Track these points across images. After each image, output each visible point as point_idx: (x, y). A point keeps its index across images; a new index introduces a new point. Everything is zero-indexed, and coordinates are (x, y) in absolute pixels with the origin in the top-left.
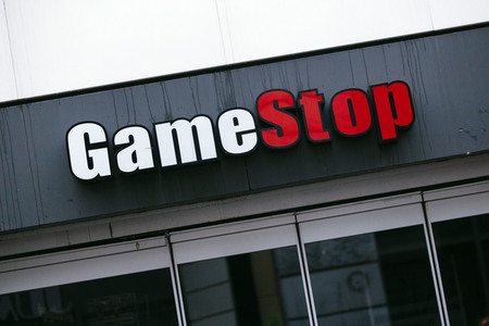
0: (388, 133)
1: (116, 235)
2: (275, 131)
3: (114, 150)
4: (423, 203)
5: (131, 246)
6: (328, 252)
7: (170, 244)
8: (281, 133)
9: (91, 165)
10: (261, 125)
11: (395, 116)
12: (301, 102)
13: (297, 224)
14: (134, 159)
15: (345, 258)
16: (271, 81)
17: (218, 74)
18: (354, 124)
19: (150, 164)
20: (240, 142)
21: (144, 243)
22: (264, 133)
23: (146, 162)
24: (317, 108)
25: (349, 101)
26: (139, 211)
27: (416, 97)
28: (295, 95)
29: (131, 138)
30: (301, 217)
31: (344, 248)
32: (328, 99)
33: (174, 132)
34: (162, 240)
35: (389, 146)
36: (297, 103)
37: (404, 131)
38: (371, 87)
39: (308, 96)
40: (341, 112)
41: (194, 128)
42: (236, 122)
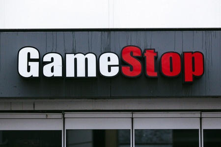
0: (188, 78)
1: (36, 109)
2: (129, 67)
3: (42, 64)
4: (201, 118)
5: (43, 116)
6: (146, 135)
7: (64, 118)
8: (132, 69)
9: (29, 70)
10: (122, 63)
11: (194, 70)
12: (145, 54)
13: (132, 118)
14: (52, 70)
15: (155, 140)
16: (131, 41)
17: (103, 32)
18: (171, 70)
19: (60, 74)
20: (109, 70)
21: (50, 115)
22: (123, 67)
23: (58, 73)
24: (153, 59)
25: (171, 58)
26: (51, 98)
27: (206, 62)
28: (143, 50)
29: (52, 59)
30: (136, 115)
31: (155, 135)
32: (160, 55)
33: (76, 59)
34: (60, 116)
35: (188, 85)
36: (143, 54)
37: (197, 79)
38: (184, 53)
39: (149, 52)
40: (165, 63)
41: (86, 59)
42: (109, 59)
